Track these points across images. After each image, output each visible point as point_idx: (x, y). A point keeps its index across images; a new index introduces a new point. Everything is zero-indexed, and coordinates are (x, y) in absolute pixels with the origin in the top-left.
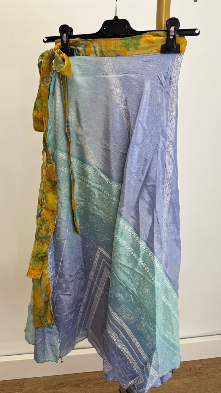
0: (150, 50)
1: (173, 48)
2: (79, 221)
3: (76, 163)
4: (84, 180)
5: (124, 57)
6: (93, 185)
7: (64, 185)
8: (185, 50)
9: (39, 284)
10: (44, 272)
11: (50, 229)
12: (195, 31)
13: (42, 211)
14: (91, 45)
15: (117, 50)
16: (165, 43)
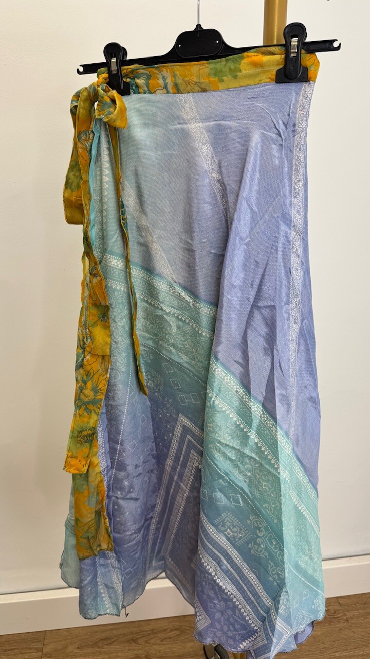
0: (257, 80)
1: (297, 74)
2: (146, 373)
3: (137, 274)
4: (153, 303)
5: (214, 93)
6: (167, 311)
7: (121, 313)
8: (316, 76)
9: (85, 483)
10: (92, 461)
11: (100, 387)
12: (332, 44)
13: (84, 357)
14: (158, 76)
15: (202, 81)
16: (283, 66)
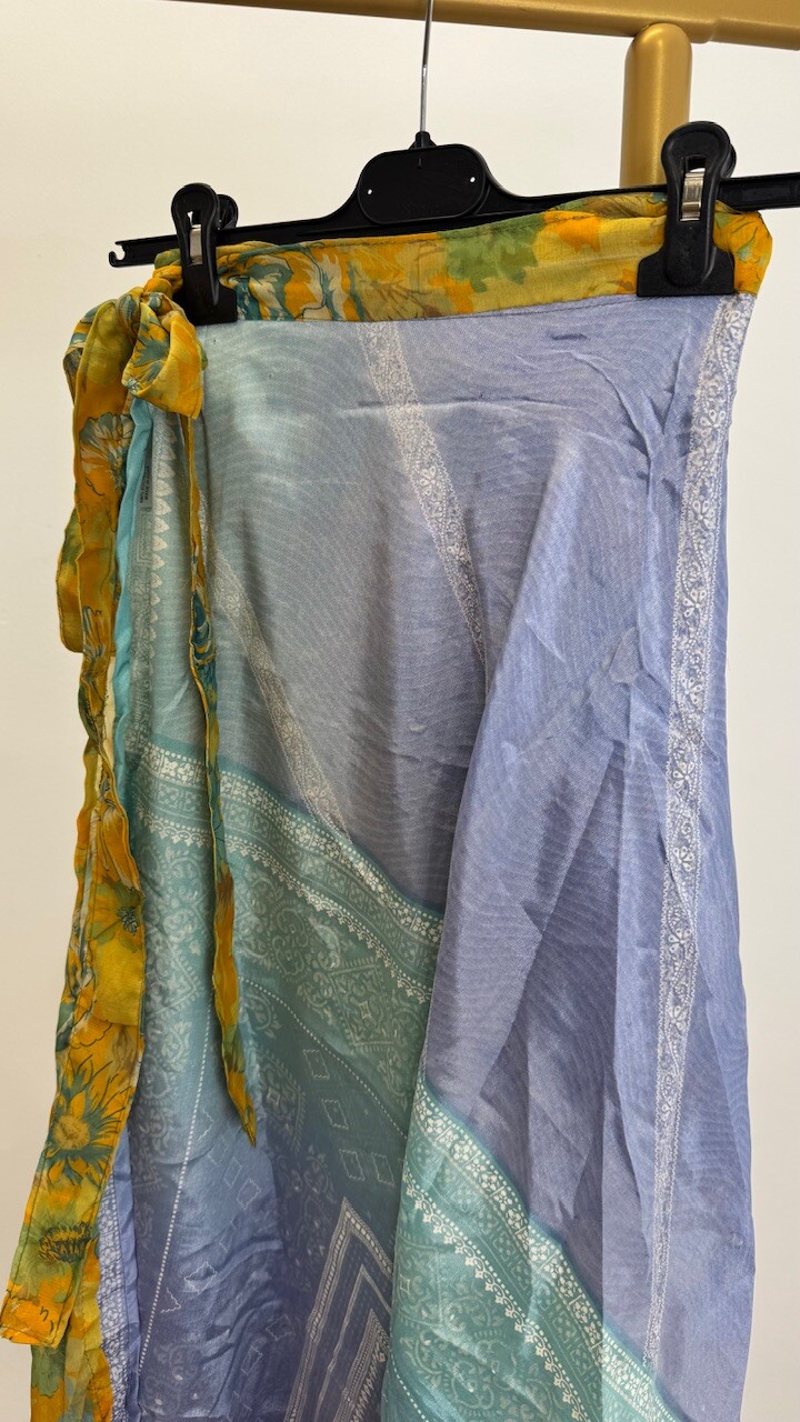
0: (583, 286)
1: (701, 270)
2: (262, 1065)
3: (244, 795)
4: (281, 879)
5: (458, 322)
6: (319, 907)
8: (759, 279)
11: (107, 1113)
13: (73, 1024)
14: (308, 271)
15: (426, 287)
16: (660, 247)
